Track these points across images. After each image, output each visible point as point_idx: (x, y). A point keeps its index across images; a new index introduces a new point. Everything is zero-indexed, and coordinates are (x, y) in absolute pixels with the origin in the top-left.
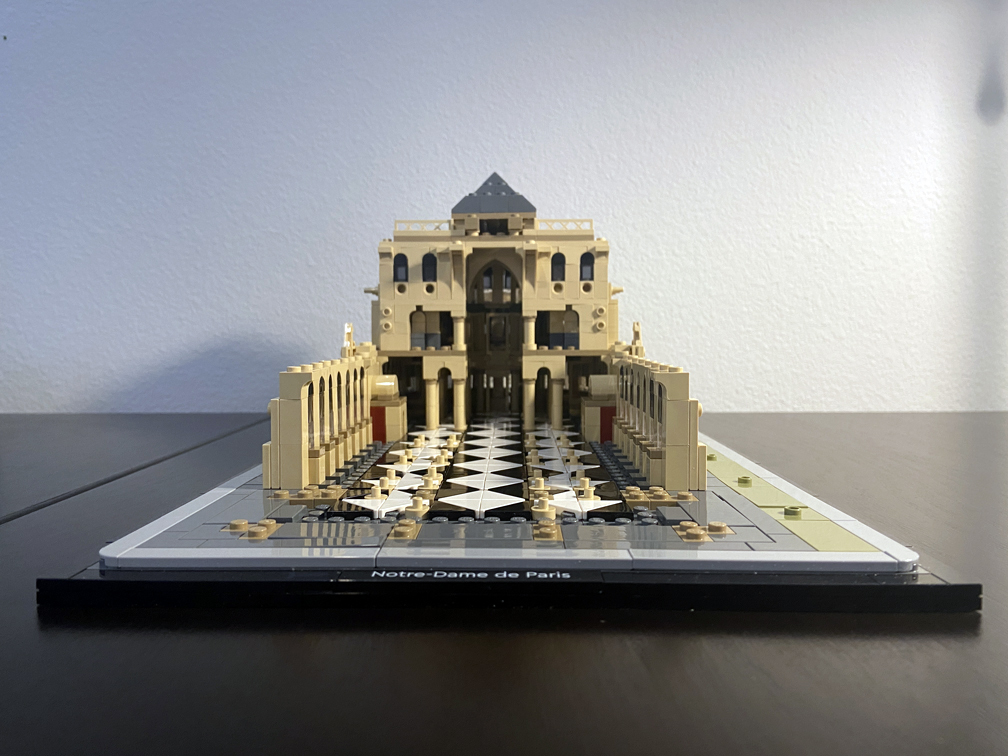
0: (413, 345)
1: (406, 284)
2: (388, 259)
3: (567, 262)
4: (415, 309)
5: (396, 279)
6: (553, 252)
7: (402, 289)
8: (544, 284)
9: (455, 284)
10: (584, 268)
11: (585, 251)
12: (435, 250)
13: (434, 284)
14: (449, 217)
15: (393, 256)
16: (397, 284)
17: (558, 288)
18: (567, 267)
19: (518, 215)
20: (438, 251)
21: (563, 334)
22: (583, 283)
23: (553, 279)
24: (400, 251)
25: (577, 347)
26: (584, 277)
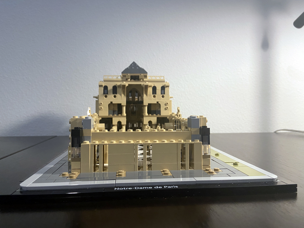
0: (109, 114)
1: (107, 95)
2: (101, 87)
3: (157, 88)
4: (110, 103)
5: (104, 93)
6: (153, 86)
7: (106, 97)
8: (150, 95)
9: (123, 95)
10: (162, 91)
11: (162, 85)
12: (117, 85)
13: (116, 95)
14: (121, 74)
15: (103, 86)
16: (104, 95)
17: (154, 97)
18: (157, 91)
19: (142, 74)
20: (118, 85)
21: (156, 111)
22: (162, 95)
23: (153, 94)
24: (105, 85)
25: (160, 115)
26: (162, 93)
